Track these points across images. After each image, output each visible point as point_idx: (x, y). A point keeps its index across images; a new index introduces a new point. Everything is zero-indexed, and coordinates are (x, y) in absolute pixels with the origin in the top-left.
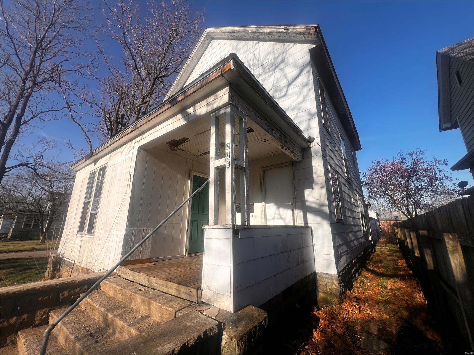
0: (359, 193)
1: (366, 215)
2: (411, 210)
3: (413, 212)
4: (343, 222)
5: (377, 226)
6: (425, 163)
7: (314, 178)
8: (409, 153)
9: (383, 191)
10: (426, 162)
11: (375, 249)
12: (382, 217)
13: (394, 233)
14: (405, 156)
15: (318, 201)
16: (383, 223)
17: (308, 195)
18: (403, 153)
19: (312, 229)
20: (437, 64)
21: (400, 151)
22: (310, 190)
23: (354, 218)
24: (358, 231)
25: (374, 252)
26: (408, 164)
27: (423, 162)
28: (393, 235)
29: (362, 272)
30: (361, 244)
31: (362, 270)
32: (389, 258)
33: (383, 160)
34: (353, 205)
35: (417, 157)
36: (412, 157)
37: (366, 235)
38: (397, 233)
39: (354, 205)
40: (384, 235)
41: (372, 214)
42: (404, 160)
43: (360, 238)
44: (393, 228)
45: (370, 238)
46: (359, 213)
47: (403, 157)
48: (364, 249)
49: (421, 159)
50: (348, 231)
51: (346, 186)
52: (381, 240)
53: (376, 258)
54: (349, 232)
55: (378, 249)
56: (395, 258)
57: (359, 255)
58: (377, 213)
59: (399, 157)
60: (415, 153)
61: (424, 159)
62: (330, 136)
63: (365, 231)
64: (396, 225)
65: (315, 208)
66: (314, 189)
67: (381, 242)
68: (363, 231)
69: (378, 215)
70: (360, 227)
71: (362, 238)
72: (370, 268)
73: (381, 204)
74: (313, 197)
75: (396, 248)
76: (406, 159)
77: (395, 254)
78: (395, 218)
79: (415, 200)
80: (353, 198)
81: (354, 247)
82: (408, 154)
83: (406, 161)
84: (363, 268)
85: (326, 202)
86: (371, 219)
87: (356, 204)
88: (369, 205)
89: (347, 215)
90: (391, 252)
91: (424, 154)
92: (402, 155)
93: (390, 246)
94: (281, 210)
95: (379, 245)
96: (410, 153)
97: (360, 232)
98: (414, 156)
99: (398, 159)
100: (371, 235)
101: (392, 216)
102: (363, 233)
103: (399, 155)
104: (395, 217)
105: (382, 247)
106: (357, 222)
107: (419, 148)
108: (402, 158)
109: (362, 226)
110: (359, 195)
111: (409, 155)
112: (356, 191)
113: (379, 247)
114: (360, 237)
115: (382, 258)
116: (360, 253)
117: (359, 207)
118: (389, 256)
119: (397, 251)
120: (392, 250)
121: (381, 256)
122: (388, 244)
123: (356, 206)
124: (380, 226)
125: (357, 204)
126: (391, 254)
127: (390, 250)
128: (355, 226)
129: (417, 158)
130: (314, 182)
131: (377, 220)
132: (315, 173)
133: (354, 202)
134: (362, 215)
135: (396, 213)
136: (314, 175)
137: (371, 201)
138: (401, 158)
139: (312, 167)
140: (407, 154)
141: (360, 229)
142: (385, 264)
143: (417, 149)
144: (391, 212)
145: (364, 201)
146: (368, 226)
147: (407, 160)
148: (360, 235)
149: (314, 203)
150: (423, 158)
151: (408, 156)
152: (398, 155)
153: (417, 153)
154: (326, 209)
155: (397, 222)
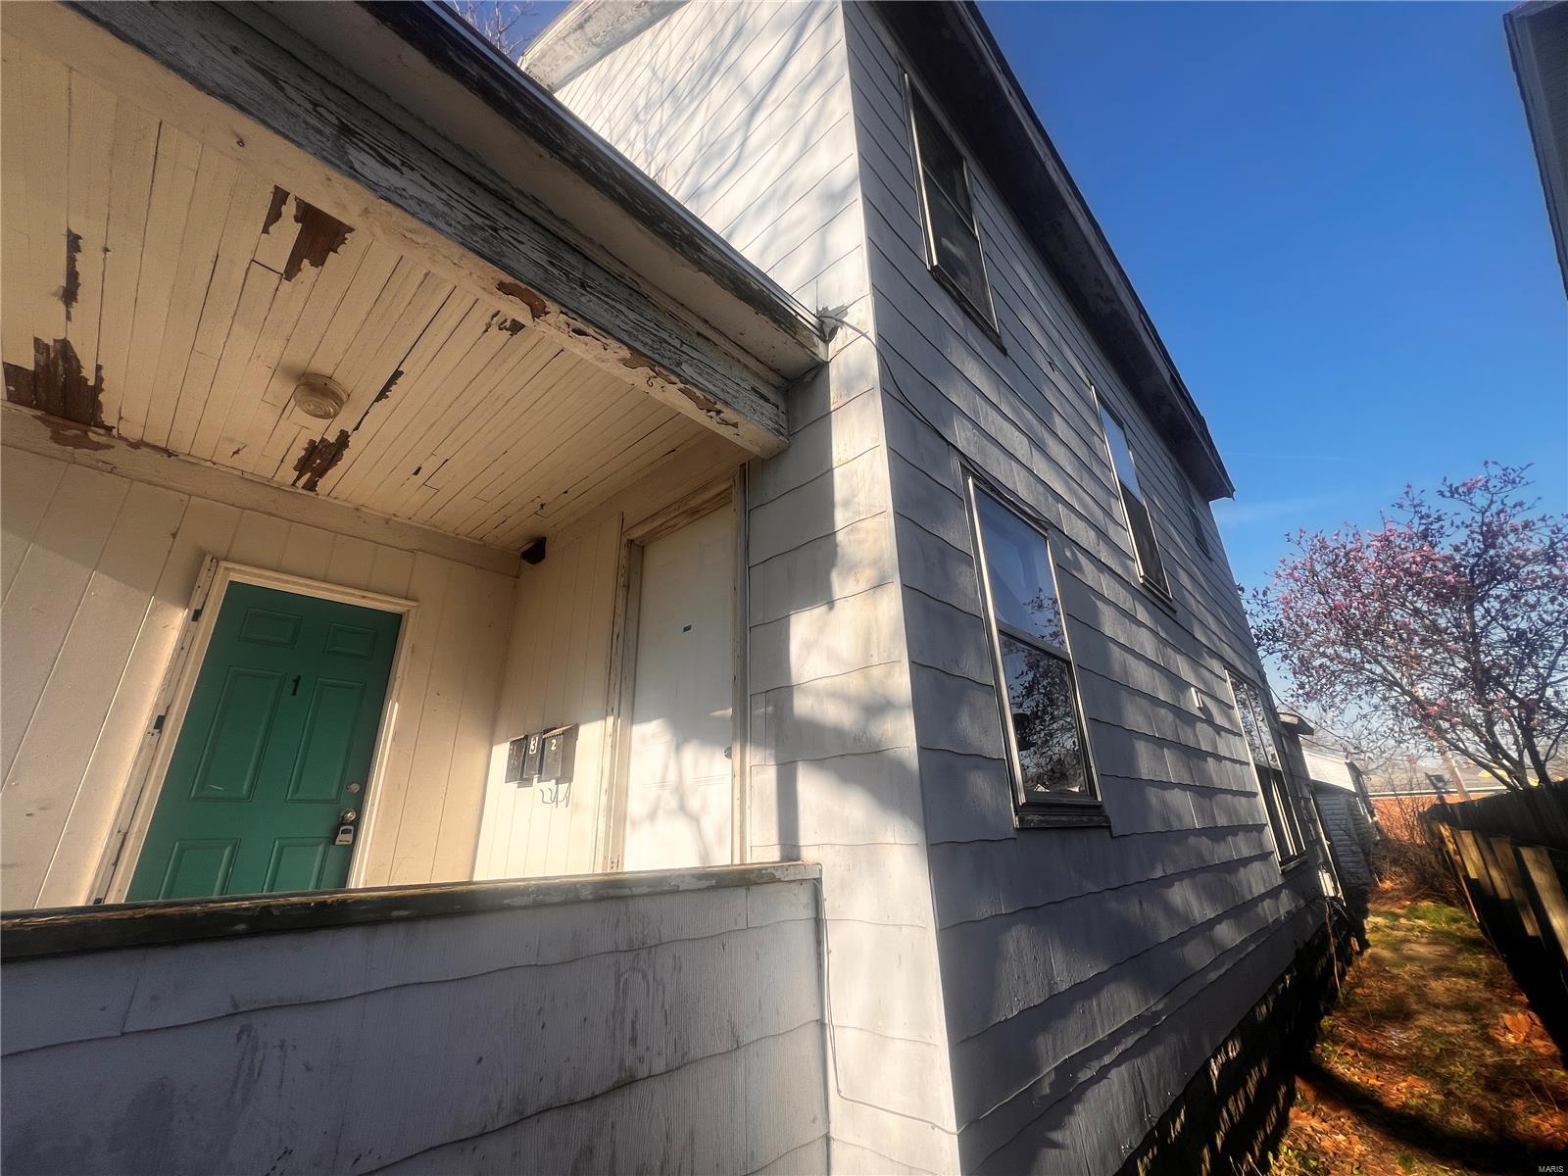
0: (1242, 670)
1: (1292, 776)
2: (1507, 742)
3: (1521, 755)
4: (1107, 819)
5: (1358, 821)
6: (1540, 524)
7: (840, 537)
8: (1451, 486)
9: (1358, 668)
10: (1543, 519)
11: (1360, 932)
12: (1374, 782)
13: (1440, 849)
14: (1434, 504)
15: (854, 683)
16: (1380, 805)
17: (809, 646)
18: (1423, 497)
19: (816, 885)
20: (1516, 68)
21: (1409, 486)
22: (820, 611)
23: (1206, 792)
24: (1245, 862)
25: (1360, 953)
26: (1455, 541)
27: (1526, 525)
28: (1436, 856)
29: (1292, 1112)
30: (1268, 935)
31: (1290, 1099)
32: (1438, 987)
33: (1337, 535)
34: (1199, 725)
35: (1492, 502)
36: (1471, 504)
37: (1298, 874)
38: (1458, 852)
39: (1210, 721)
40: (1395, 862)
41: (1326, 768)
42: (1436, 526)
43: (1262, 897)
44: (1430, 830)
45: (1327, 885)
46: (1248, 764)
47: (1424, 510)
48: (1298, 952)
49: (1515, 506)
50: (1159, 873)
51: (1140, 624)
52: (1387, 885)
53: (1374, 992)
54: (1167, 881)
55: (1376, 928)
56: (1475, 989)
57: (1264, 1000)
58: (1351, 766)
59: (1407, 515)
60: (1480, 484)
61: (1525, 507)
62: (1004, 351)
63: (1292, 850)
64: (1441, 812)
65: (838, 733)
66: (838, 604)
67: (1387, 891)
68: (1277, 856)
69: (1356, 773)
70: (1255, 834)
71: (1273, 893)
72: (1341, 1069)
73: (1359, 724)
74: (832, 655)
75: (1467, 922)
76: (1439, 519)
77: (1467, 961)
78: (1433, 784)
79: (1516, 699)
80: (1198, 690)
81: (1214, 965)
82: (1448, 494)
83: (1442, 527)
84: (1299, 1084)
85: (901, 683)
86: (1320, 789)
87: (1219, 720)
88: (1302, 727)
89: (1145, 777)
90: (1446, 950)
91: (1524, 481)
92: (1420, 505)
93: (1432, 916)
94: (690, 753)
95: (1384, 909)
96: (1457, 489)
97: (1256, 865)
98: (1480, 499)
99: (1403, 523)
100: (1329, 871)
101: (1419, 775)
102: (1281, 864)
103: (1406, 503)
104: (1431, 780)
105: (1397, 917)
106: (1230, 811)
107: (1496, 463)
108: (1421, 518)
109: (1269, 830)
110: (1239, 680)
111: (1452, 496)
112: (1221, 658)
113: (1379, 920)
114: (1259, 889)
115: (1402, 989)
116: (1273, 989)
117: (1241, 735)
118: (1439, 972)
119: (1471, 944)
120: (1448, 935)
121: (1395, 971)
122: (1425, 904)
123: (1219, 729)
124: (1375, 819)
125: (1231, 719)
126: (1445, 956)
127: (1437, 937)
128: (1216, 834)
129: (1494, 508)
130: (839, 562)
131: (1355, 795)
132: (846, 504)
133: (1204, 709)
134: (1266, 774)
135: (1431, 763)
136: (840, 518)
137: (1311, 713)
138: (1416, 519)
139: (831, 470)
140: (1442, 494)
141: (1261, 845)
142: (1426, 1031)
143: (1486, 463)
144: (1412, 760)
145: (1271, 712)
146: (1307, 822)
147: (1446, 524)
148: (1258, 880)
149: (836, 695)
150: (1521, 504)
151: (1451, 507)
152: (1401, 506)
153: (1490, 485)
154: (902, 735)
155: (1441, 798)
